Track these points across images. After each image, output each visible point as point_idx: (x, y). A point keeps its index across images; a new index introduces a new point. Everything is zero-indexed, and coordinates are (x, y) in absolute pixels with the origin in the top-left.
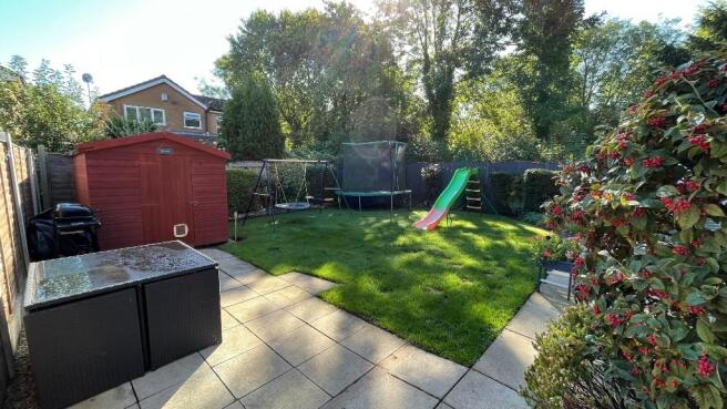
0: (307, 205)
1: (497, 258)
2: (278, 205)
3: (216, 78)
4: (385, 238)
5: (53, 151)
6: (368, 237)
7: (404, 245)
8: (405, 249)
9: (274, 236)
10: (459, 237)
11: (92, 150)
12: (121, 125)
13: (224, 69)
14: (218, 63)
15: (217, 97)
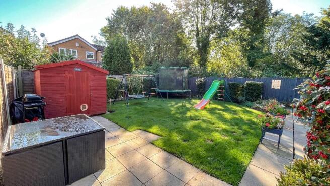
0: (143, 96)
1: (237, 124)
2: (129, 96)
3: (101, 37)
4: (181, 113)
5: (25, 68)
6: (172, 113)
7: (190, 117)
8: (191, 119)
9: (128, 111)
10: (216, 113)
11: (43, 69)
12: (57, 57)
13: (105, 32)
14: (102, 30)
15: (101, 45)
